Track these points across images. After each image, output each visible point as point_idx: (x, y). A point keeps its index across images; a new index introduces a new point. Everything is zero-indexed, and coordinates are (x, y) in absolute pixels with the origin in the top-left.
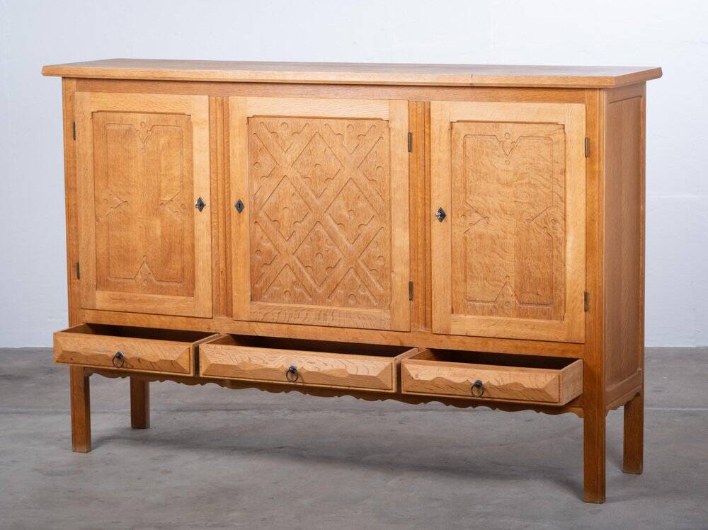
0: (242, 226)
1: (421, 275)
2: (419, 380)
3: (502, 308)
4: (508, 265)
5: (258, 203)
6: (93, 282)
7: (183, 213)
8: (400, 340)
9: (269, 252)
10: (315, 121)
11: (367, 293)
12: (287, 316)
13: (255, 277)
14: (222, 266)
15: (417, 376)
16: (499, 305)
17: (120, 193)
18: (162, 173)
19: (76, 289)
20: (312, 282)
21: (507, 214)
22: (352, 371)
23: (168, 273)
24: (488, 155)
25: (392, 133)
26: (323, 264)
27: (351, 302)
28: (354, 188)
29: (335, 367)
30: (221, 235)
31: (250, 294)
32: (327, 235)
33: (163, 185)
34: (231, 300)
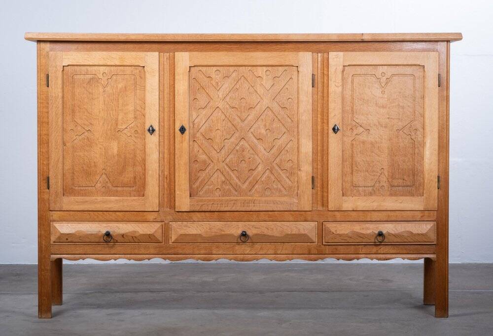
0: (183, 144)
3: (379, 190)
4: (383, 161)
5: (196, 127)
6: (60, 190)
7: (136, 137)
8: (304, 217)
9: (204, 162)
10: (241, 68)
11: (280, 186)
12: (219, 206)
13: (192, 180)
14: (167, 173)
15: (336, 231)
16: (376, 189)
17: (85, 124)
18: (120, 108)
19: (46, 197)
20: (237, 181)
21: (382, 127)
23: (123, 180)
24: (369, 88)
25: (300, 75)
26: (246, 168)
27: (268, 193)
28: (270, 113)
30: (166, 151)
31: (189, 192)
32: (249, 148)
33: (120, 118)
34: (174, 196)
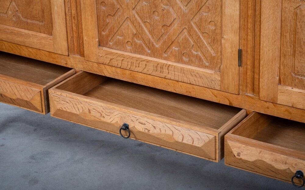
1: (250, 44)
2: (241, 159)
8: (229, 101)
11: (200, 53)
12: (130, 64)
14: (74, 12)
15: (239, 154)
20: (150, 36)
22: (178, 138)
23: (31, 12)
26: (159, 22)
27: (185, 59)
29: (163, 132)
31: (97, 40)
34: (83, 42)
